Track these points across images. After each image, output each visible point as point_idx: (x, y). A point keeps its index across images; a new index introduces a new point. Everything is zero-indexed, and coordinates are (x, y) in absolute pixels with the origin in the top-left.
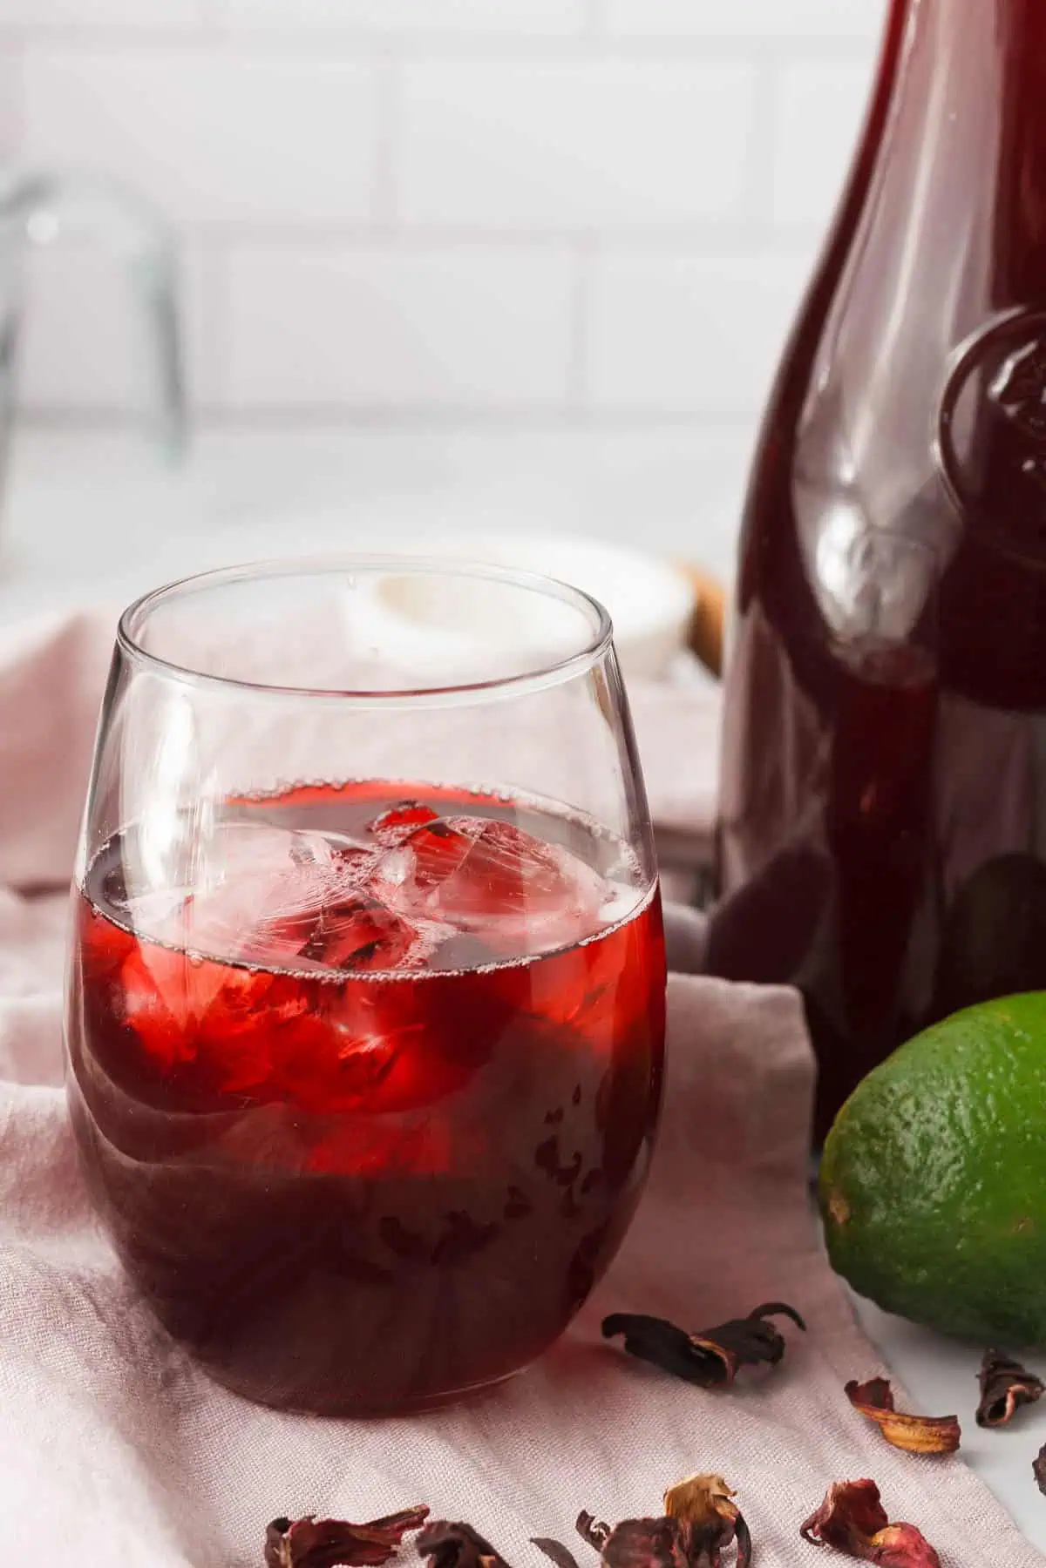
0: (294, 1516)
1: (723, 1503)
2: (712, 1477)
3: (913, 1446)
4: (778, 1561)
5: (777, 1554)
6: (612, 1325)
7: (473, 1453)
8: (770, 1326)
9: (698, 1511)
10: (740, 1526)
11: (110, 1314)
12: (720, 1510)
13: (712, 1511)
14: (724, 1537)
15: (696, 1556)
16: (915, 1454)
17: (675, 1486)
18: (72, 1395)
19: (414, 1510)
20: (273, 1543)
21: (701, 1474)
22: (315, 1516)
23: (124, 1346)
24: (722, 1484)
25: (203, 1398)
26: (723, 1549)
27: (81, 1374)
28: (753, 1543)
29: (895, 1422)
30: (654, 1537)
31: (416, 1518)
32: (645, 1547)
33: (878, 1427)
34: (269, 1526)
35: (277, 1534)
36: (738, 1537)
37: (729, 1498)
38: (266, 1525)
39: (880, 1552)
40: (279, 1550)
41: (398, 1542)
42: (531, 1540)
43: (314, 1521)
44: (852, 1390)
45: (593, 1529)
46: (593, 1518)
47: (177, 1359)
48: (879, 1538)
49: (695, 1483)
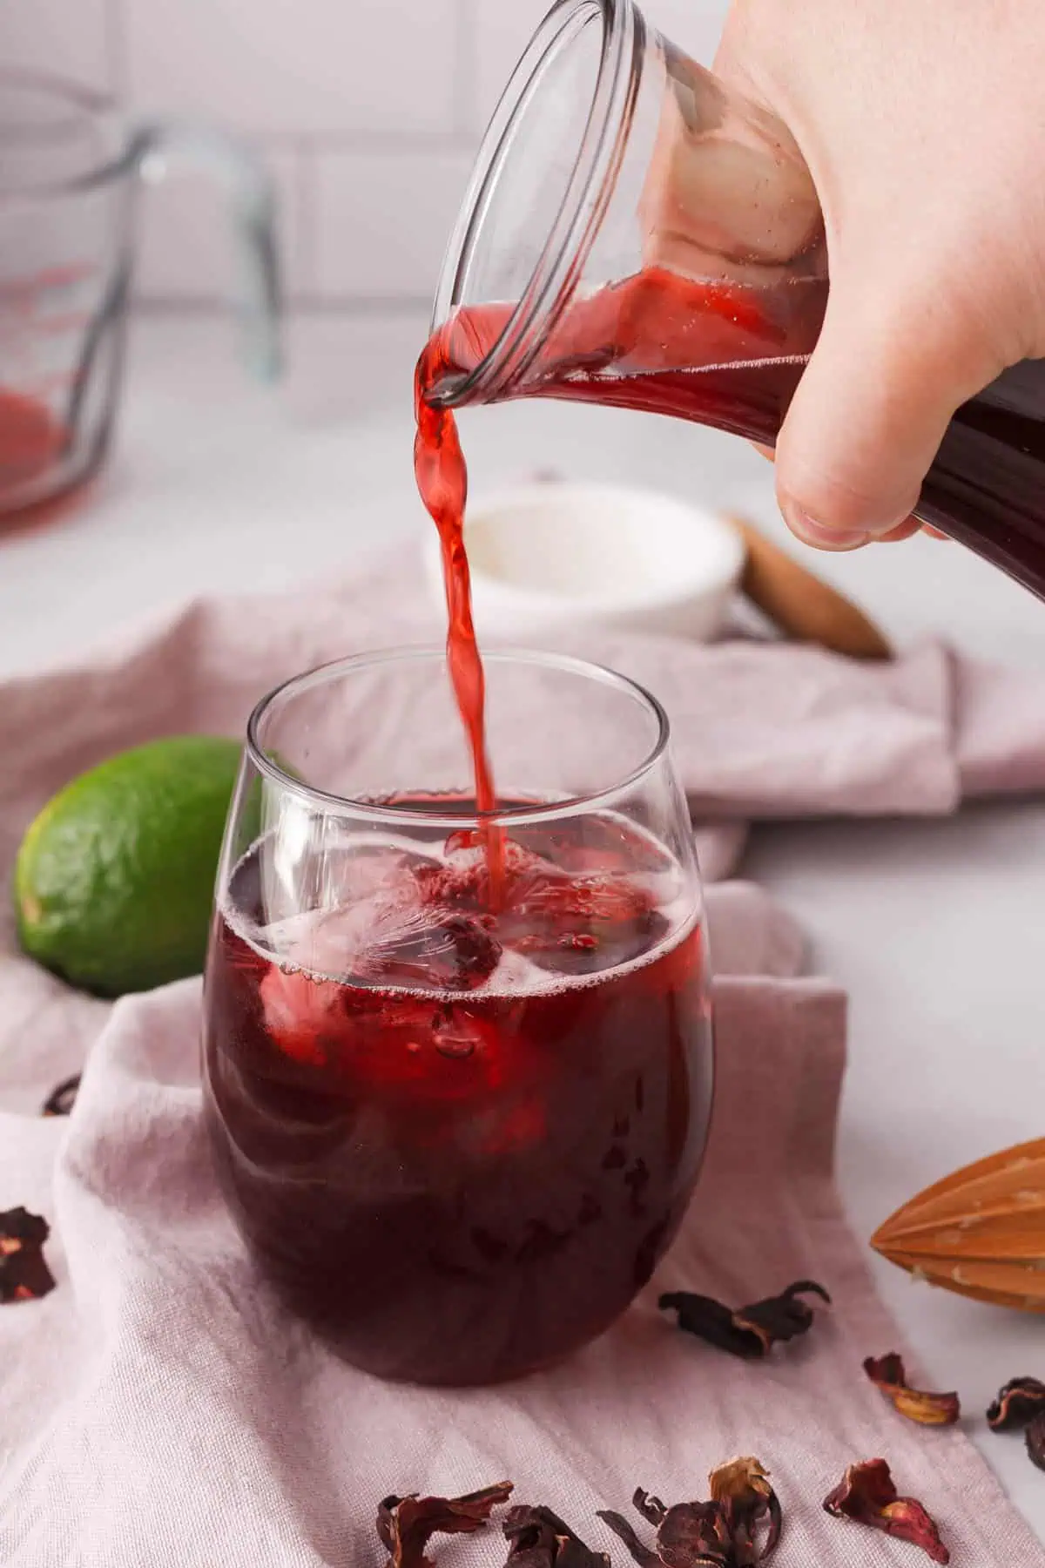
0: (401, 1494)
1: (760, 1482)
2: (750, 1460)
3: (921, 1418)
4: (804, 1530)
5: (802, 1523)
6: (667, 1300)
7: (548, 1422)
8: (800, 1304)
9: (738, 1488)
10: (772, 1500)
11: (243, 1301)
12: (756, 1488)
13: (750, 1488)
14: (759, 1510)
15: (736, 1526)
16: (922, 1425)
17: (719, 1469)
18: (215, 1394)
19: (500, 1486)
20: (383, 1520)
21: (741, 1458)
22: (418, 1495)
23: (254, 1334)
24: (757, 1465)
25: (320, 1369)
26: (758, 1520)
27: (222, 1370)
28: (783, 1516)
29: (906, 1397)
30: (701, 1520)
31: (502, 1493)
32: (692, 1529)
33: (892, 1400)
34: (380, 1504)
35: (387, 1513)
36: (771, 1509)
37: (765, 1477)
38: (378, 1503)
39: (889, 1525)
40: (389, 1525)
41: (487, 1515)
42: (599, 1513)
43: (418, 1499)
44: (870, 1366)
45: (647, 1503)
46: (647, 1494)
47: (298, 1331)
48: (889, 1511)
49: (736, 1465)
